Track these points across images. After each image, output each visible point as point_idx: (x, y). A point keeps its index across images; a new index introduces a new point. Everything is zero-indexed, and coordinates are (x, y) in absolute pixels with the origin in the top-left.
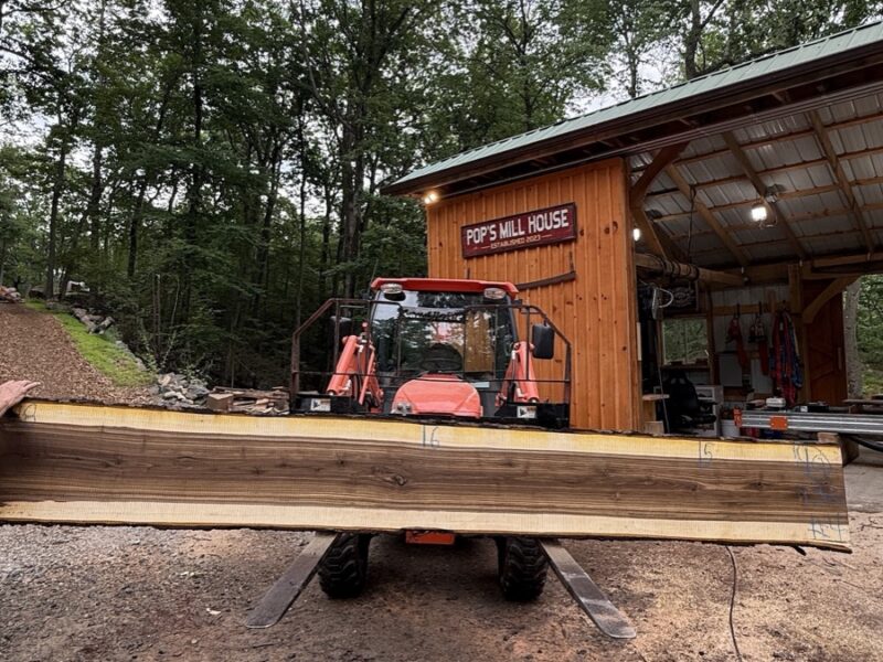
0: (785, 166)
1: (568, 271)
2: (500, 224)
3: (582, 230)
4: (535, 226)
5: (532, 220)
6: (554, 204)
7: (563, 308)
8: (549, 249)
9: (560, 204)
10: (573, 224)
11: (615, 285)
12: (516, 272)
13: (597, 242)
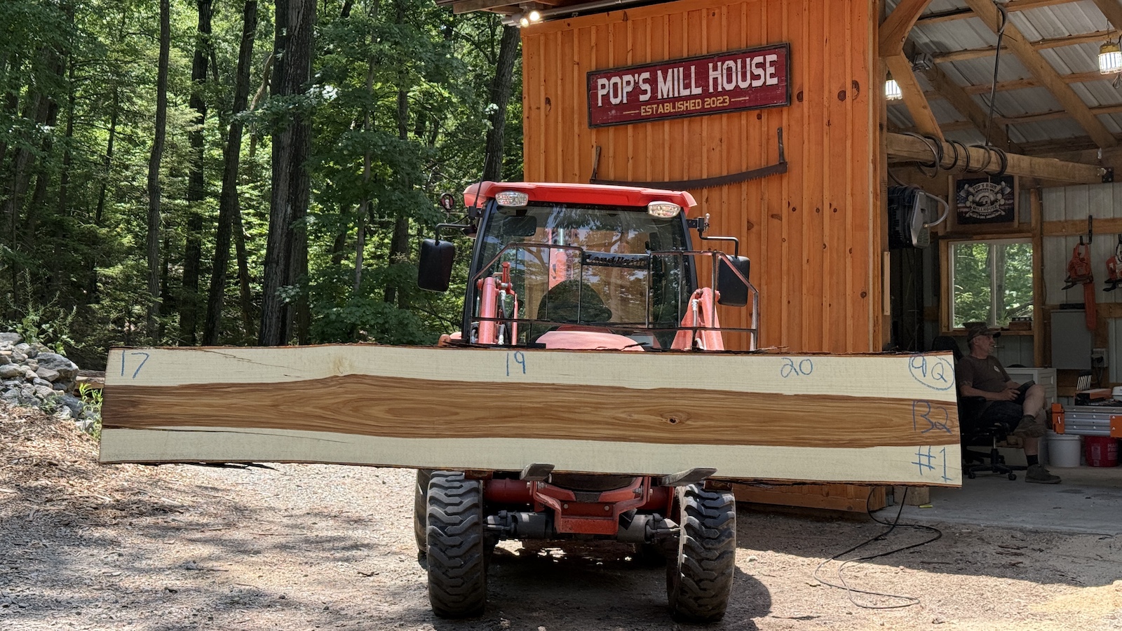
1: (774, 161)
2: (659, 73)
3: (802, 92)
4: (720, 81)
5: (715, 69)
6: (754, 43)
7: (764, 224)
8: (744, 122)
9: (764, 43)
10: (786, 81)
11: (852, 190)
12: (686, 159)
13: (826, 114)
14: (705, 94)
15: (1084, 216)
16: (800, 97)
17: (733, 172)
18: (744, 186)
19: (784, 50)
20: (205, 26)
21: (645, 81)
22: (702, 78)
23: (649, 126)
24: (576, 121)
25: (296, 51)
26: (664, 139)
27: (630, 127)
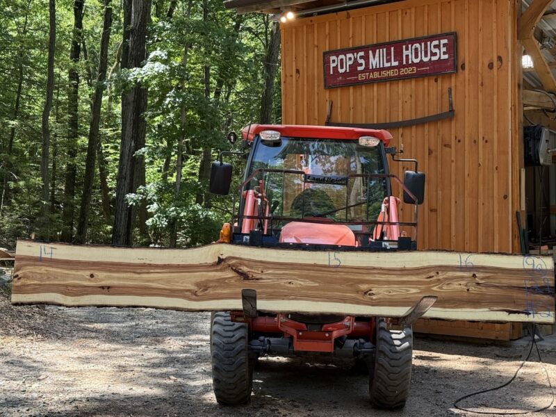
1: (446, 109)
2: (370, 52)
3: (464, 64)
4: (410, 57)
5: (407, 49)
6: (433, 32)
7: (439, 150)
8: (426, 83)
9: (439, 32)
10: (454, 56)
11: (498, 128)
12: (388, 108)
13: (480, 79)
14: (401, 66)
16: (463, 67)
19: (452, 36)
20: (79, 24)
21: (361, 57)
22: (399, 55)
23: (364, 88)
24: (316, 84)
25: (137, 40)
26: (373, 96)
27: (351, 90)
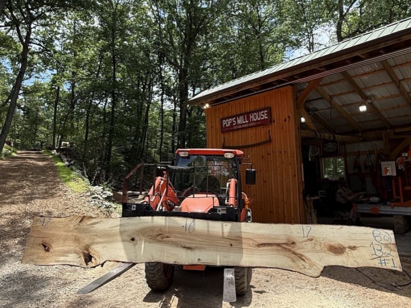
0: (375, 86)
1: (268, 139)
2: (238, 118)
3: (274, 120)
4: (253, 119)
5: (251, 115)
6: (261, 107)
7: (266, 156)
8: (260, 129)
9: (264, 108)
10: (270, 117)
11: (290, 146)
12: (245, 139)
13: (281, 125)
14: (249, 122)
15: (357, 150)
17: (258, 142)
18: (261, 146)
19: (269, 109)
21: (234, 120)
22: (248, 118)
23: (236, 132)
24: (218, 132)
26: (239, 135)
27: (231, 133)
